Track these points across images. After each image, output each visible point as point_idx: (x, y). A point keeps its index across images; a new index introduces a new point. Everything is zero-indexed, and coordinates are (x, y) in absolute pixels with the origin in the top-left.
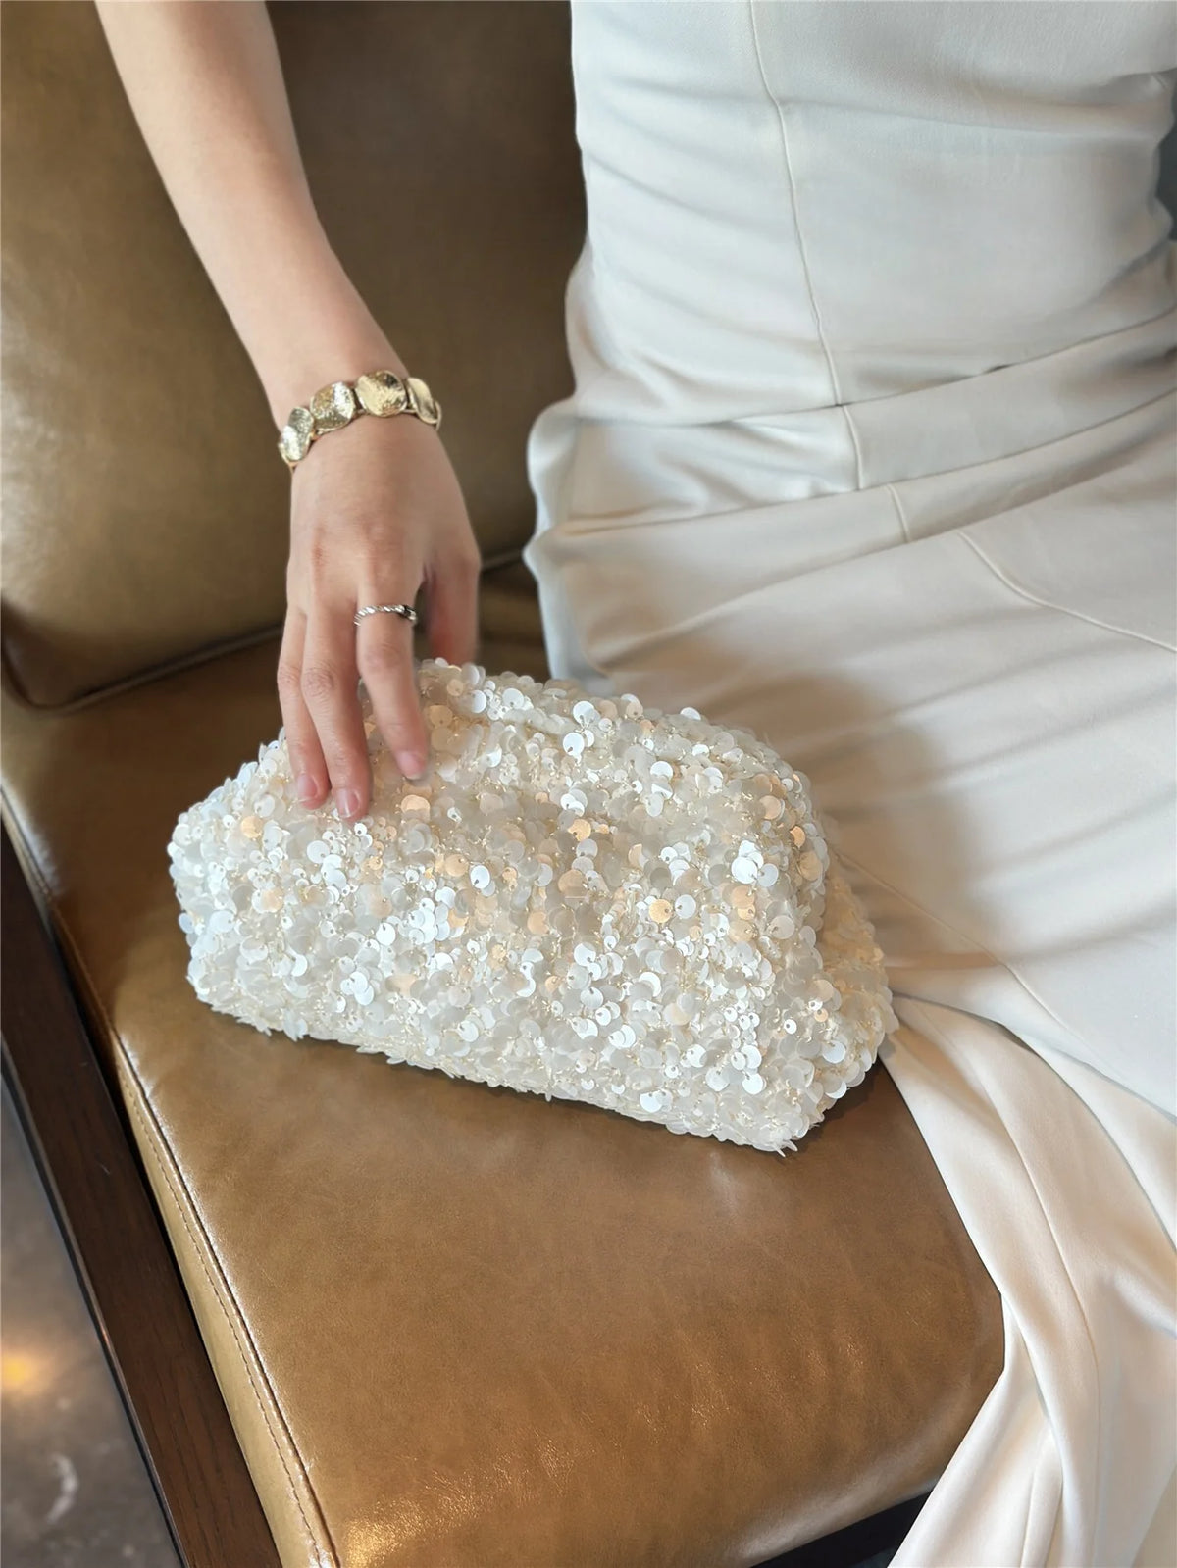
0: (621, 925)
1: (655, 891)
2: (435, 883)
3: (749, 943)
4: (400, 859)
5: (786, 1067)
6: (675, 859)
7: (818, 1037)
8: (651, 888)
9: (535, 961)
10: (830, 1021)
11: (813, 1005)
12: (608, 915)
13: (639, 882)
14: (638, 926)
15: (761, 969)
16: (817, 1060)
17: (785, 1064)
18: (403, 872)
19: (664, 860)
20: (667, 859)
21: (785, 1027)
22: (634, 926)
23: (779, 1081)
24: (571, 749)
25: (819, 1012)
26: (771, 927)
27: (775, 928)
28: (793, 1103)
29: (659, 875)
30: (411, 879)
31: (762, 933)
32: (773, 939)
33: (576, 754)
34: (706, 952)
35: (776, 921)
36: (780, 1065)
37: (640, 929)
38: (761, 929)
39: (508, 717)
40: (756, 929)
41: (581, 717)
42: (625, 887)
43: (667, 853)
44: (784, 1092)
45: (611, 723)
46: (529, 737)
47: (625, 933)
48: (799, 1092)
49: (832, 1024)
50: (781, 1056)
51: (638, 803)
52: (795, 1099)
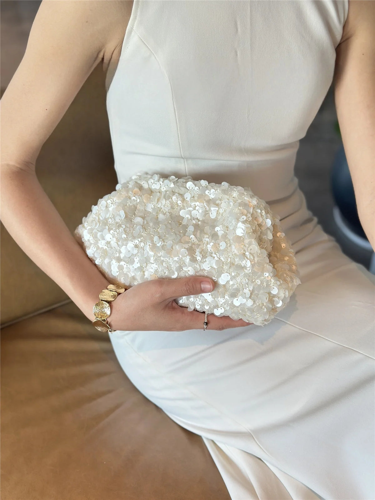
0: (202, 253)
1: (213, 241)
2: (143, 244)
3: (242, 255)
4: (133, 237)
5: (259, 296)
6: (220, 230)
7: (268, 285)
8: (212, 240)
9: (176, 266)
10: (272, 280)
11: (266, 274)
12: (198, 249)
13: (208, 238)
14: (208, 252)
15: (246, 263)
16: (269, 293)
17: (259, 295)
18: (134, 241)
19: (216, 231)
20: (217, 231)
21: (257, 282)
22: (207, 252)
23: (257, 301)
24: (187, 198)
25: (268, 277)
26: (249, 249)
27: (251, 249)
28: (263, 308)
29: (214, 236)
30: (136, 243)
31: (246, 251)
32: (250, 253)
33: (188, 199)
34: (229, 260)
35: (251, 247)
36: (257, 295)
37: (208, 253)
38: (246, 250)
39: (167, 190)
40: (245, 250)
41: (189, 187)
42: (204, 240)
43: (217, 229)
44: (260, 304)
45: (198, 189)
46: (173, 195)
47: (204, 255)
48: (265, 304)
49: (273, 281)
50: (257, 292)
51: (208, 213)
52: (264, 306)
